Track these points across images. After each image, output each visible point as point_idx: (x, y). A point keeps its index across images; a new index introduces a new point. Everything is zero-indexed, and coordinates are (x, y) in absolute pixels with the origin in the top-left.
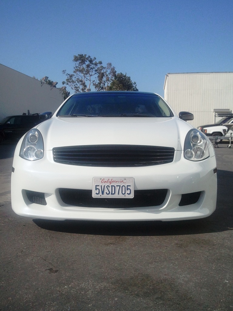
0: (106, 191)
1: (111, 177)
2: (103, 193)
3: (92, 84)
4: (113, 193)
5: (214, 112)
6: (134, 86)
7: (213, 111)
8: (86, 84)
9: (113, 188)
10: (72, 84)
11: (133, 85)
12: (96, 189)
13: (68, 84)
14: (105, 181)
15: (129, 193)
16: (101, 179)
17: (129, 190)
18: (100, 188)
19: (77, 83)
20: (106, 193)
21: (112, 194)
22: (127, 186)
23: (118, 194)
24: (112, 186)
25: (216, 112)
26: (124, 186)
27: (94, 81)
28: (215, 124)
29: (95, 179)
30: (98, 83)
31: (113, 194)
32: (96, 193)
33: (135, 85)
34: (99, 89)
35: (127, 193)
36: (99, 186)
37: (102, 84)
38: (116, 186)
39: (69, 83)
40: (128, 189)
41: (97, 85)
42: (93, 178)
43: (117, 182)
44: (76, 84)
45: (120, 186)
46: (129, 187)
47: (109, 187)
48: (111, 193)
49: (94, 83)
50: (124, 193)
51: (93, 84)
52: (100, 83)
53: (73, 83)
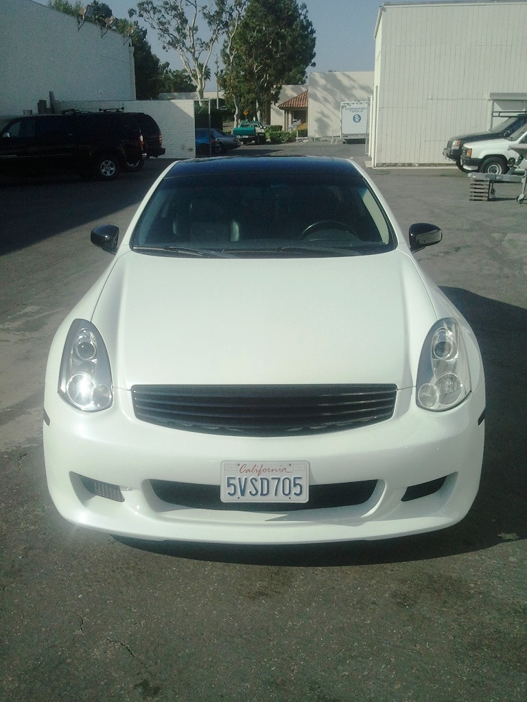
0: (250, 488)
1: (260, 461)
2: (243, 493)
3: (202, 15)
4: (265, 492)
5: (491, 101)
6: (301, 14)
7: (487, 97)
8: (186, 15)
9: (265, 482)
10: (152, 15)
11: (300, 11)
12: (229, 485)
13: (141, 16)
14: (247, 468)
15: (298, 492)
16: (239, 465)
17: (299, 487)
18: (236, 482)
19: (166, 15)
20: (250, 492)
21: (262, 494)
22: (295, 478)
23: (276, 495)
24: (262, 479)
25: (494, 100)
26: (287, 478)
27: (204, 8)
28: (490, 132)
29: (226, 464)
30: (216, 11)
31: (265, 495)
32: (229, 493)
33: (304, 12)
34: (219, 27)
35: (295, 494)
36: (234, 478)
37: (224, 15)
38: (270, 478)
39: (145, 14)
40: (295, 485)
41: (213, 16)
42: (222, 462)
43: (273, 470)
44: (163, 15)
45: (279, 479)
46: (298, 482)
47: (256, 480)
48: (260, 493)
49: (205, 11)
50: (287, 492)
51: (204, 14)
52: (219, 14)
53: (154, 13)
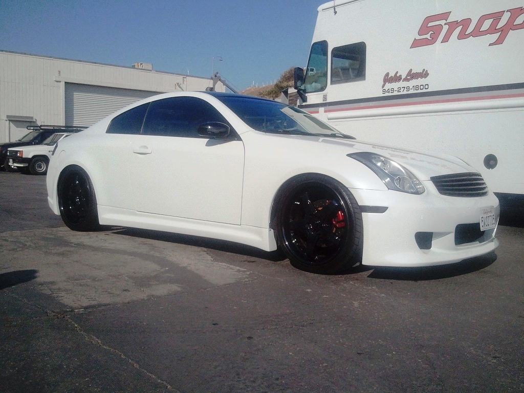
5: (8, 121)
7: (4, 118)
16: (483, 210)
20: (486, 224)
23: (490, 225)
25: (10, 121)
38: (489, 216)
